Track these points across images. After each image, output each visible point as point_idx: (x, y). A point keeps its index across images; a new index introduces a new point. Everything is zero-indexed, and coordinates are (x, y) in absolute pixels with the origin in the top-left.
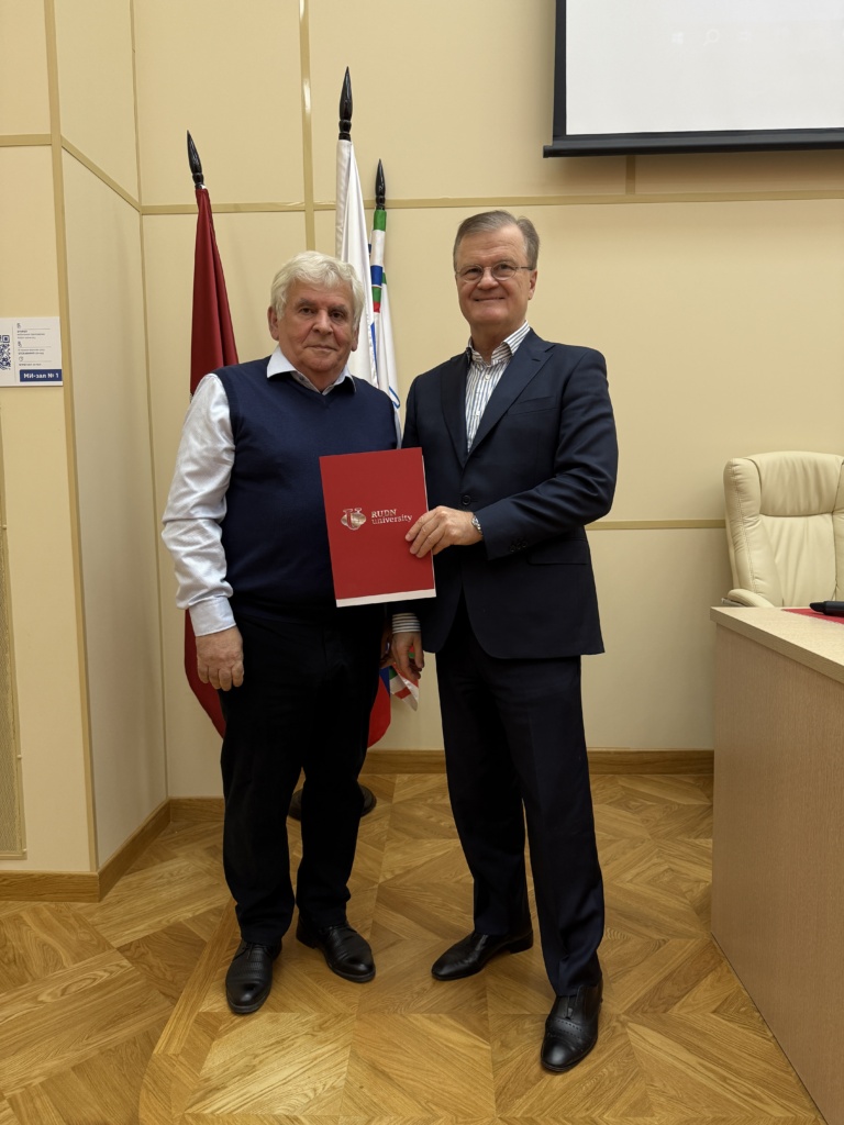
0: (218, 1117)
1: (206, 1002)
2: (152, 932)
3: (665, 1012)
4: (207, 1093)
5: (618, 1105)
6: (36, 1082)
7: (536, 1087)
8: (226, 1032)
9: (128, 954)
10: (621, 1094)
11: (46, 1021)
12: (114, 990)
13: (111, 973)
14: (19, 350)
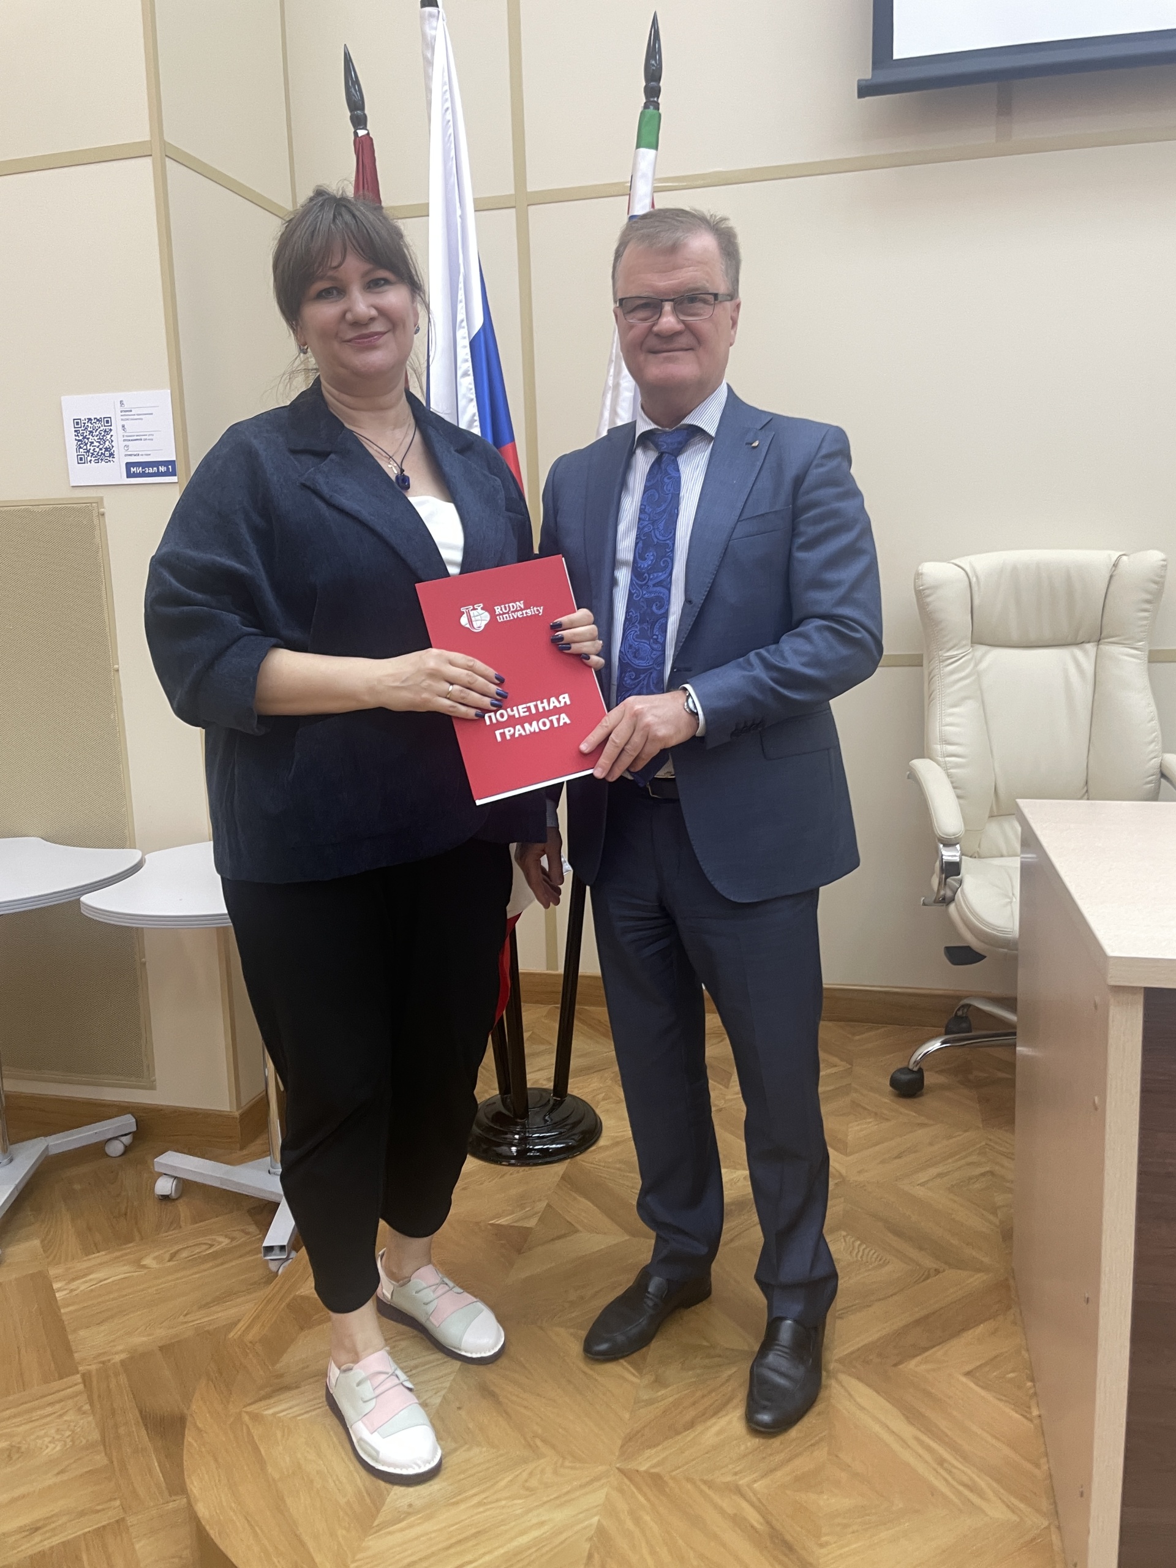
0: (279, 1420)
3: (895, 1365)
4: (274, 1392)
5: (779, 1474)
6: (117, 1358)
7: (679, 1437)
9: (259, 1218)
10: (790, 1460)
11: (143, 1290)
12: (231, 1261)
13: (233, 1239)
14: (123, 436)
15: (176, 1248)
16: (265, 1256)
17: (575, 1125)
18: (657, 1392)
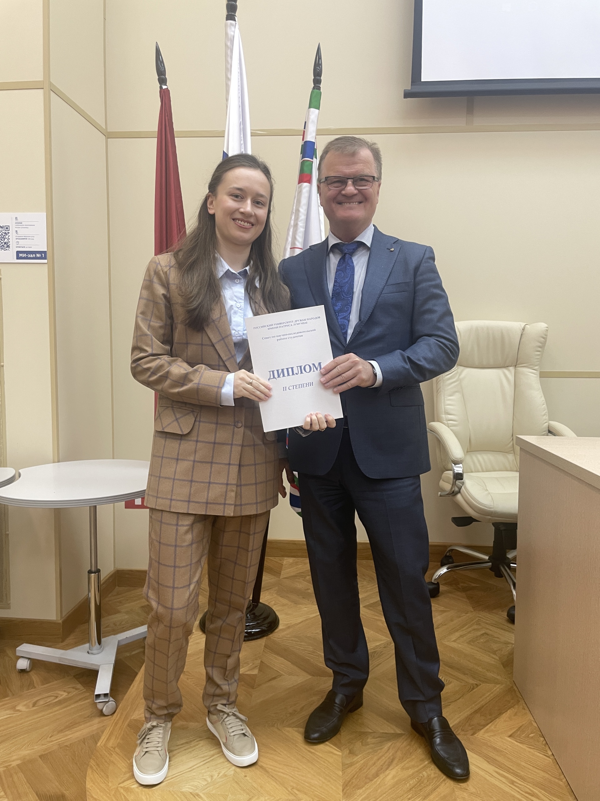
3: (472, 735)
5: (432, 797)
6: (15, 764)
7: (372, 783)
9: (82, 680)
11: (22, 724)
12: (70, 705)
13: (69, 693)
14: (16, 236)
15: (35, 699)
16: (96, 700)
17: (265, 619)
18: (353, 759)
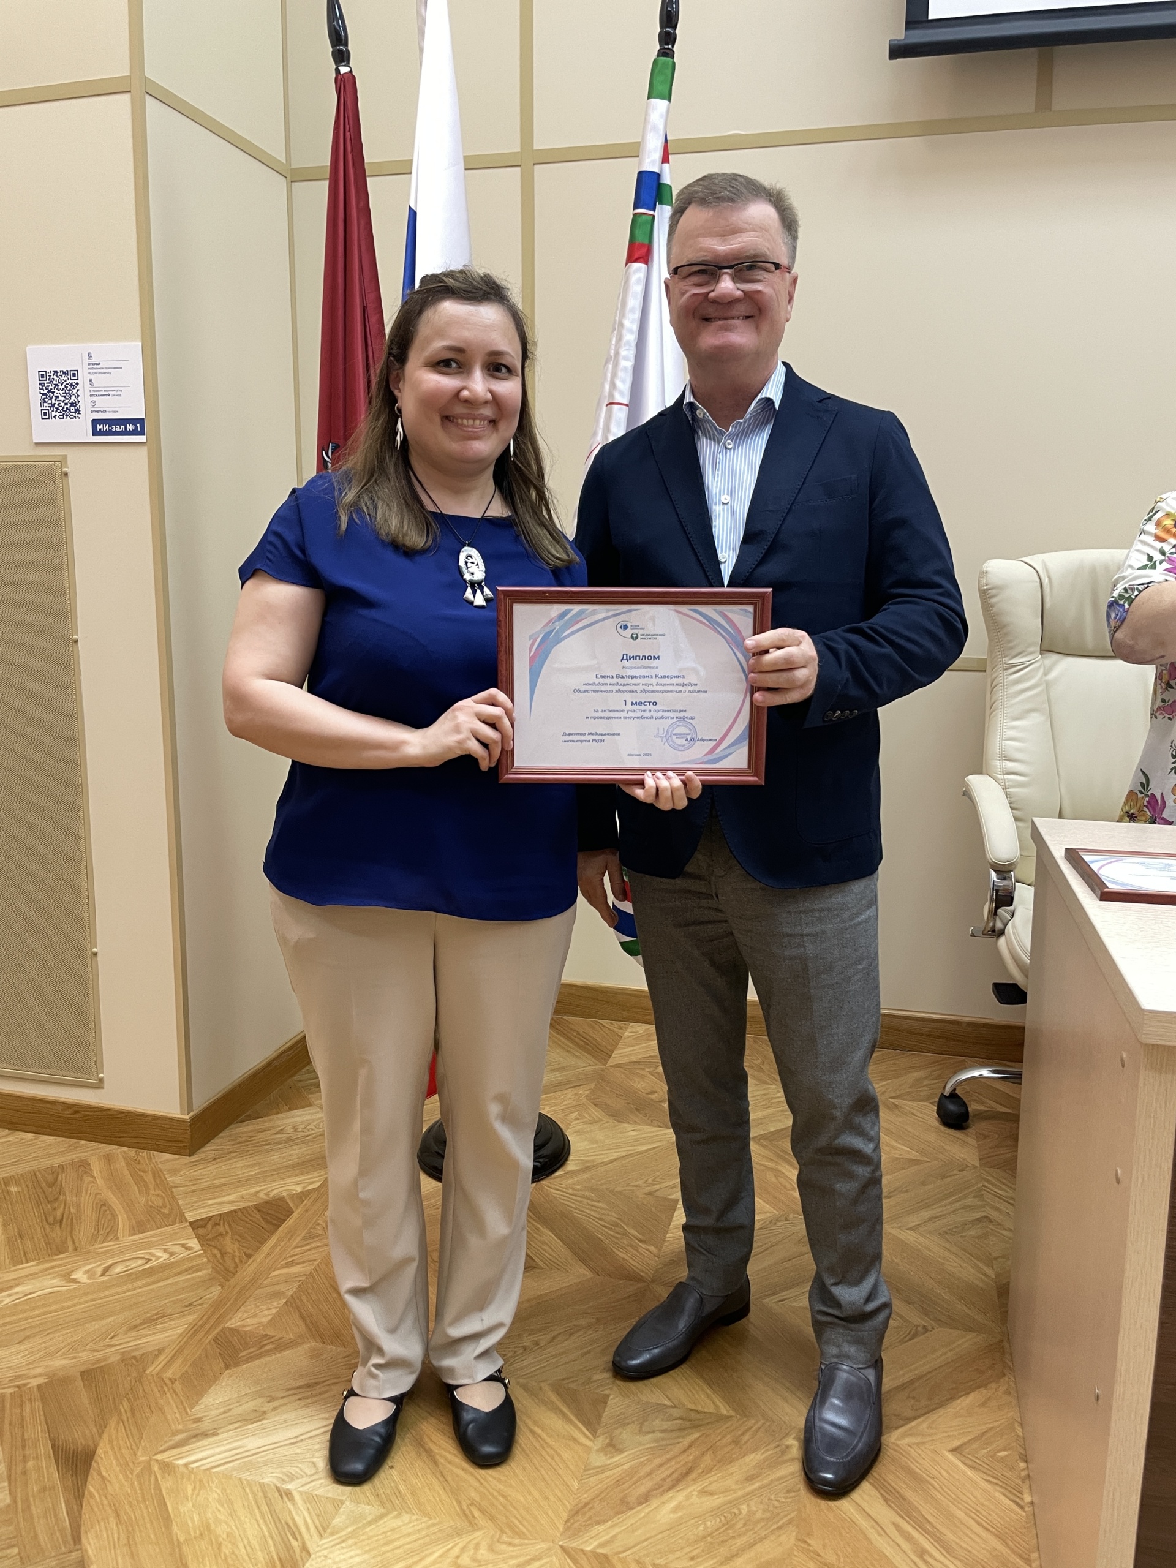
0: (191, 1471)
1: (239, 1315)
2: (242, 1205)
4: (191, 1437)
6: (34, 1382)
7: (633, 1512)
8: (247, 1361)
9: (201, 1231)
11: (71, 1307)
12: (167, 1278)
14: (90, 391)
15: (110, 1261)
